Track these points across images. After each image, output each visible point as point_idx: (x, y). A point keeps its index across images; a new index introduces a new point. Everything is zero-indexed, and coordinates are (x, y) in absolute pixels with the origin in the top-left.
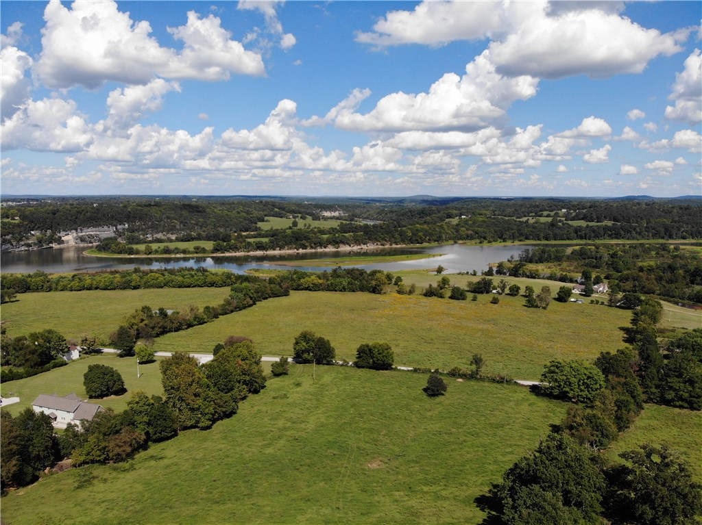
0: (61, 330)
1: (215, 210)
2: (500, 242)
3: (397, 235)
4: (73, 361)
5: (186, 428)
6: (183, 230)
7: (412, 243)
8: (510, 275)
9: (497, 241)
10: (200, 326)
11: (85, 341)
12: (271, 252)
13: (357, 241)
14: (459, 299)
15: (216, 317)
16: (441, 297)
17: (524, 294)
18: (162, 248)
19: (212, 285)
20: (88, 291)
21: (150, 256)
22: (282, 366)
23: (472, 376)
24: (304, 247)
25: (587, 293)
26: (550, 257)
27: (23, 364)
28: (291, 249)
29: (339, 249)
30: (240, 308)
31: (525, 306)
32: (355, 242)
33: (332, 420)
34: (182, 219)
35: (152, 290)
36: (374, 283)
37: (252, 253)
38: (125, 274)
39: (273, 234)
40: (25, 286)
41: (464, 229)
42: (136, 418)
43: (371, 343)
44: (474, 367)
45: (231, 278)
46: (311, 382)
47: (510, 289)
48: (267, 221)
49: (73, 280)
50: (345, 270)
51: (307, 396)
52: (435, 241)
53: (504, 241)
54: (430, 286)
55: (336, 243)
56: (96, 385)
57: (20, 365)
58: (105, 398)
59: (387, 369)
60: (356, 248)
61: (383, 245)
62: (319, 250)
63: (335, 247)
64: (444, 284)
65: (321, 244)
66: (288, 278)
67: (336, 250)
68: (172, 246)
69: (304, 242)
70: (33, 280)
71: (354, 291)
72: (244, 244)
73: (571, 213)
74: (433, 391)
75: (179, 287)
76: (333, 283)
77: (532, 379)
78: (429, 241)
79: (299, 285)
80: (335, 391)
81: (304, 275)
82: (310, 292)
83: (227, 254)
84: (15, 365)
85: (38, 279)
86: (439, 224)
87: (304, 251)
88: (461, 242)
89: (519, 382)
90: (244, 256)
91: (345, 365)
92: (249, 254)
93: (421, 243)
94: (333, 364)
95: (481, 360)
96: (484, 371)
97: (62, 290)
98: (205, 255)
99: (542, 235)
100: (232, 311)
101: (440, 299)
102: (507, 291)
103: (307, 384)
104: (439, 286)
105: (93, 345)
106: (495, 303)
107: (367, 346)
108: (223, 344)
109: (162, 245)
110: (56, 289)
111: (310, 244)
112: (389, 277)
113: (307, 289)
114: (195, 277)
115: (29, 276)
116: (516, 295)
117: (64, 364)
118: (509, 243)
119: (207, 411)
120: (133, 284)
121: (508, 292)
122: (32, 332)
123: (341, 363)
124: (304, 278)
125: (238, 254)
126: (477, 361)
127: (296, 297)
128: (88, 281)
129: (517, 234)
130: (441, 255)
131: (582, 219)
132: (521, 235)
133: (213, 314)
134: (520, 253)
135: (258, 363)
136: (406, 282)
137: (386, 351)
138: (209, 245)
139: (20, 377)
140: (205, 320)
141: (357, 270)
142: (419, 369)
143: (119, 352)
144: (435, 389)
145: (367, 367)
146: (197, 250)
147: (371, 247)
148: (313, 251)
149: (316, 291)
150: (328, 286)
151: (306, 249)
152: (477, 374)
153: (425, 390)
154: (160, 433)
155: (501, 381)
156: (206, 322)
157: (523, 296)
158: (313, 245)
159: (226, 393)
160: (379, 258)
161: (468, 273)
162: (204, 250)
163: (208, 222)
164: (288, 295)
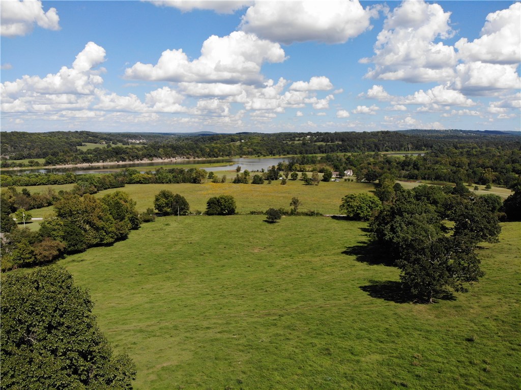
2: (271, 156)
3: (198, 150)
5: (92, 246)
6: (14, 152)
7: (210, 157)
8: (286, 171)
9: (269, 155)
13: (168, 156)
14: (259, 184)
16: (247, 183)
17: (301, 178)
22: (150, 215)
25: (341, 175)
26: (308, 161)
29: (153, 161)
31: (304, 185)
32: (166, 156)
34: (12, 143)
36: (194, 175)
37: (79, 165)
41: (246, 148)
43: (218, 196)
44: (293, 207)
46: (178, 223)
47: (291, 175)
50: (166, 169)
52: (227, 156)
53: (274, 155)
54: (238, 177)
59: (231, 214)
60: (166, 161)
61: (188, 158)
62: (136, 162)
63: (150, 160)
64: (246, 175)
65: (138, 158)
66: (121, 175)
68: (8, 161)
69: (123, 156)
73: (314, 138)
76: (160, 177)
78: (222, 156)
79: (131, 180)
80: (200, 225)
81: (135, 172)
82: (142, 185)
83: (58, 167)
86: (228, 144)
87: (124, 163)
88: (244, 156)
91: (198, 214)
92: (77, 166)
93: (217, 157)
94: (188, 215)
95: (297, 201)
96: (300, 208)
99: (298, 151)
101: (245, 184)
103: (174, 224)
104: (242, 176)
106: (284, 184)
107: (215, 198)
111: (129, 157)
113: (139, 182)
116: (296, 179)
118: (277, 156)
121: (290, 178)
123: (194, 213)
124: (135, 174)
125: (67, 166)
126: (295, 202)
127: (131, 187)
129: (281, 151)
131: (322, 141)
132: (284, 151)
134: (288, 161)
136: (218, 175)
137: (230, 200)
138: (41, 161)
141: (177, 169)
142: (255, 213)
144: (273, 217)
145: (216, 214)
146: (32, 164)
147: (179, 159)
149: (146, 183)
150: (156, 179)
152: (295, 211)
153: (266, 221)
154: (74, 246)
155: (312, 214)
157: (300, 180)
158: (131, 158)
161: (258, 171)
162: (38, 164)
164: (123, 187)
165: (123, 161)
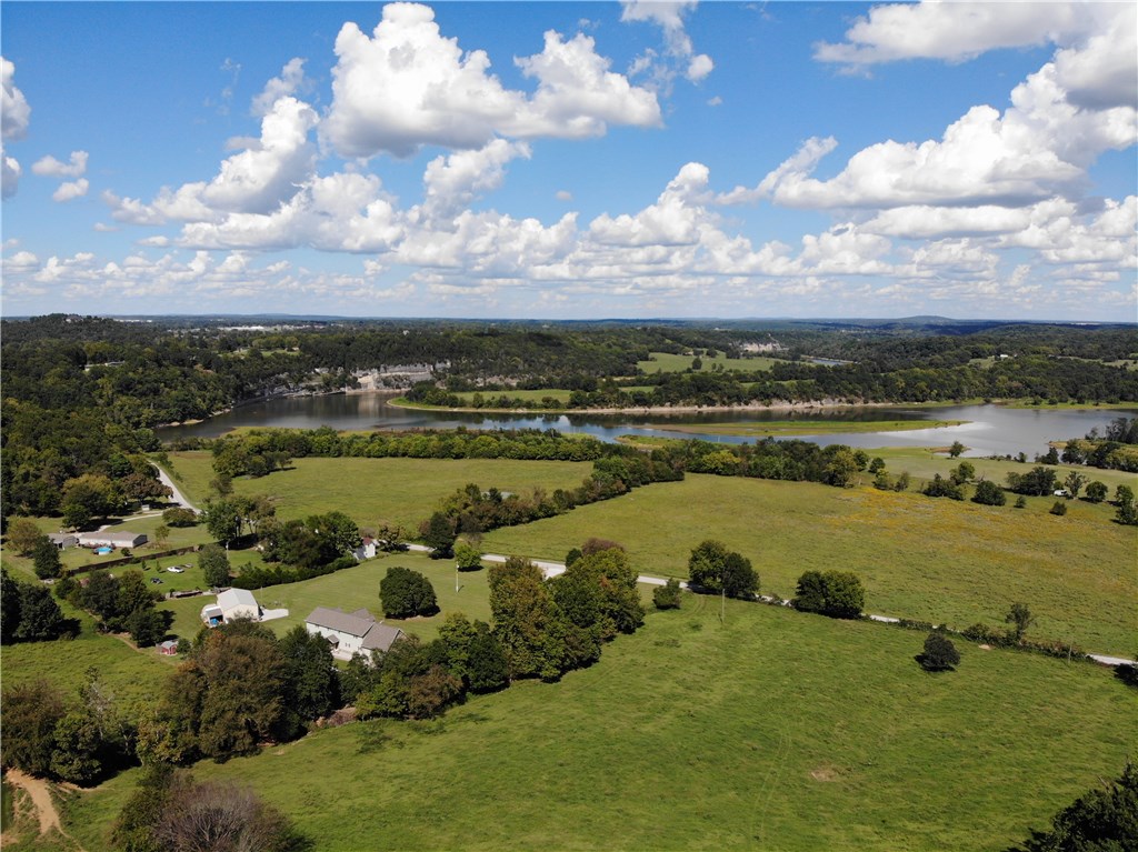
0: (352, 514)
1: (575, 342)
2: (1073, 404)
4: (367, 560)
5: (521, 677)
6: (528, 372)
7: (906, 400)
8: (1089, 465)
9: (1066, 401)
10: (548, 519)
11: (384, 531)
12: (656, 410)
13: (804, 395)
14: (990, 504)
15: (571, 507)
16: (958, 499)
17: (1115, 500)
18: (498, 398)
19: (567, 457)
20: (391, 459)
21: (480, 410)
22: (671, 594)
23: (1008, 642)
24: (711, 403)
27: (297, 561)
28: (688, 404)
29: (771, 408)
30: (606, 496)
31: (1115, 521)
32: (800, 396)
33: (752, 693)
34: (527, 355)
35: (482, 461)
36: (832, 467)
37: (627, 410)
38: (445, 436)
39: (662, 381)
40: (304, 448)
41: (1005, 378)
42: (451, 653)
43: (823, 571)
44: (1012, 626)
45: (594, 449)
46: (718, 626)
47: (1087, 489)
48: (653, 359)
49: (372, 442)
50: (780, 442)
51: (709, 648)
52: (949, 398)
55: (765, 396)
56: (397, 599)
57: (292, 563)
58: (408, 619)
59: (850, 618)
60: (801, 406)
61: (852, 403)
62: (736, 408)
63: (764, 404)
64: (964, 475)
66: (682, 452)
67: (765, 408)
68: (511, 396)
69: (710, 394)
70: (316, 439)
71: (795, 480)
72: (616, 396)
74: (934, 661)
75: (520, 459)
76: (757, 464)
77: (1121, 655)
78: (938, 398)
79: (700, 465)
80: (758, 645)
81: (709, 448)
82: (720, 477)
83: (590, 411)
84: (285, 562)
85: (323, 438)
86: (958, 368)
87: (711, 409)
88: (997, 400)
89: (1095, 657)
90: (616, 414)
91: (776, 603)
92: (623, 411)
93: (923, 401)
94: (755, 600)
95: (1026, 614)
96: (1031, 634)
97: (356, 456)
98: (559, 411)
100: (595, 500)
101: (954, 502)
102: (1082, 492)
103: (711, 627)
104: (953, 478)
105: (395, 538)
106: (1057, 514)
107: (817, 575)
108: (581, 549)
109: (498, 395)
110: (348, 454)
111: (721, 397)
112: (860, 459)
113: (714, 471)
114: (543, 445)
115: (311, 433)
116: (1098, 501)
117: (354, 564)
118: (1089, 406)
119: (553, 653)
120: (455, 451)
121: (1085, 495)
122: (312, 515)
123: (769, 599)
124: (708, 453)
125: (606, 411)
126: (1020, 615)
127: (694, 483)
128: (392, 444)
129: (1104, 391)
130: (959, 424)
133: (568, 502)
134: (1110, 425)
135: (632, 584)
136: (892, 469)
137: (850, 587)
138: (564, 396)
139: (290, 579)
140: (556, 511)
141: (802, 443)
142: (911, 623)
143: (431, 550)
144: (937, 658)
145: (815, 611)
146: (548, 403)
147: (828, 405)
148: (726, 408)
149: (728, 475)
150: (750, 468)
151: (714, 405)
153: (920, 659)
154: (484, 680)
155: (1062, 653)
156: (557, 514)
157: (1111, 503)
158: (725, 399)
159: (583, 627)
160: (843, 424)
161: (1009, 457)
162: (556, 404)
163: (565, 361)
164: (680, 480)
165: (709, 405)
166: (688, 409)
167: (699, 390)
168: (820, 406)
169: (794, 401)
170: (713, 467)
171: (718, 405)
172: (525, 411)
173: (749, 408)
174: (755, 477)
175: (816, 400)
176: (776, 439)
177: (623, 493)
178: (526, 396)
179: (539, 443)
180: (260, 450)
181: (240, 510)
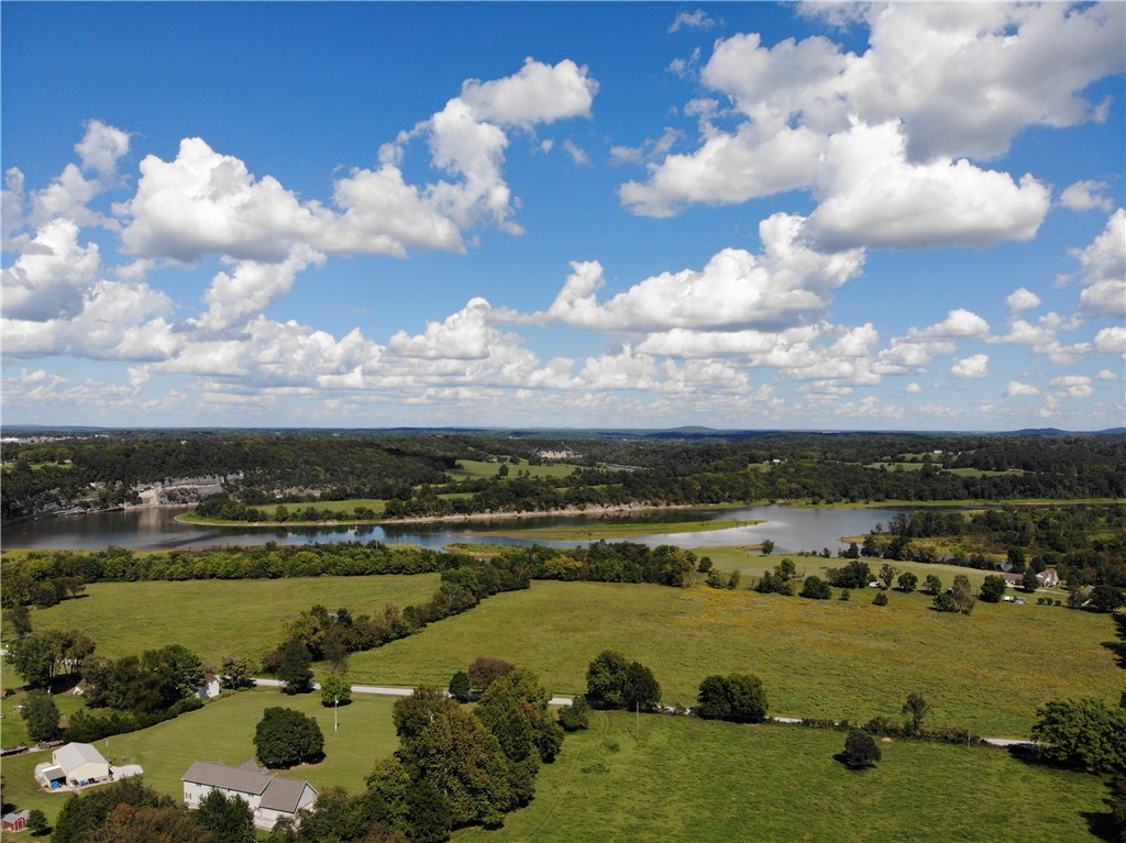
0: (192, 648)
2: (846, 503)
3: (677, 489)
4: (212, 700)
6: (330, 482)
7: (703, 502)
8: (885, 557)
9: (840, 501)
10: (401, 640)
11: (229, 665)
12: (476, 516)
13: (615, 499)
14: (818, 598)
15: (424, 625)
16: (788, 595)
17: (924, 588)
18: (304, 510)
19: (400, 570)
20: (198, 581)
21: (283, 524)
22: (577, 713)
23: (908, 733)
24: (530, 508)
25: (1029, 586)
26: (941, 527)
27: (134, 706)
28: (508, 510)
29: (585, 512)
30: (456, 610)
31: (932, 609)
32: (611, 500)
33: (707, 814)
34: (328, 464)
35: (303, 579)
36: (669, 567)
37: (446, 518)
38: (255, 554)
39: (477, 487)
40: (95, 572)
41: (784, 480)
42: (389, 807)
43: (725, 675)
44: (910, 716)
45: (428, 559)
46: (635, 744)
47: (900, 580)
48: (459, 467)
49: (174, 563)
50: (611, 545)
51: (639, 769)
52: (739, 499)
53: (852, 501)
54: (767, 574)
55: (579, 501)
56: (282, 745)
57: (126, 707)
58: (293, 768)
59: (755, 722)
60: (612, 510)
61: (656, 505)
62: (554, 513)
63: (579, 508)
64: (787, 571)
65: (557, 503)
66: (523, 559)
67: (580, 512)
68: (320, 507)
69: (528, 499)
70: (108, 562)
71: (634, 582)
72: (434, 503)
73: (951, 457)
74: (858, 760)
75: (346, 575)
76: (598, 567)
77: (1015, 736)
78: (730, 500)
79: (543, 571)
80: (684, 761)
81: (551, 553)
82: (563, 582)
83: (408, 520)
84: (115, 707)
85: (117, 560)
86: (741, 472)
87: (530, 514)
88: (780, 501)
89: (990, 740)
90: (435, 523)
91: (679, 713)
92: (442, 519)
93: (718, 503)
94: (656, 712)
95: (923, 704)
96: (929, 723)
97: (155, 579)
98: (373, 522)
99: (912, 491)
100: (446, 616)
101: (785, 597)
102: (895, 583)
103: (628, 747)
104: (777, 574)
105: (242, 673)
106: (880, 604)
107: (719, 679)
108: (467, 671)
109: (304, 507)
110: (146, 578)
111: (539, 502)
112: (691, 557)
113: (557, 577)
114: (372, 558)
115: (102, 555)
116: (911, 590)
117: (198, 706)
118: (860, 504)
120: (272, 569)
121: (898, 586)
122: (150, 650)
123: (672, 709)
124: (550, 559)
125: (425, 520)
126: (915, 705)
127: (541, 590)
128: (199, 565)
129: (870, 490)
130: (756, 523)
131: (971, 466)
132: (878, 491)
133: (423, 618)
134: (891, 520)
136: (721, 566)
137: (755, 690)
138: (379, 506)
139: (127, 728)
140: (409, 631)
141: (633, 545)
142: (813, 722)
143: (283, 684)
144: (858, 756)
145: (719, 717)
146: (361, 513)
147: (636, 508)
148: (544, 513)
149: (570, 580)
150: (591, 571)
151: (532, 511)
152: (916, 727)
153: (838, 757)
155: (959, 739)
156: (409, 634)
157: (922, 592)
158: (543, 504)
160: (655, 526)
161: (814, 553)
162: (371, 514)
163: (370, 469)
164: (527, 588)
165: (527, 511)
166: (508, 515)
167: (518, 495)
168: (629, 509)
169: (605, 505)
170: (556, 572)
171: (536, 510)
172: (335, 523)
173: (566, 512)
174: (597, 581)
175: (625, 503)
176: (608, 542)
177: (472, 606)
178: (336, 507)
179: (368, 557)
180: (42, 575)
181: (56, 648)
